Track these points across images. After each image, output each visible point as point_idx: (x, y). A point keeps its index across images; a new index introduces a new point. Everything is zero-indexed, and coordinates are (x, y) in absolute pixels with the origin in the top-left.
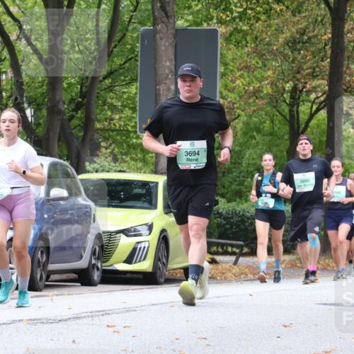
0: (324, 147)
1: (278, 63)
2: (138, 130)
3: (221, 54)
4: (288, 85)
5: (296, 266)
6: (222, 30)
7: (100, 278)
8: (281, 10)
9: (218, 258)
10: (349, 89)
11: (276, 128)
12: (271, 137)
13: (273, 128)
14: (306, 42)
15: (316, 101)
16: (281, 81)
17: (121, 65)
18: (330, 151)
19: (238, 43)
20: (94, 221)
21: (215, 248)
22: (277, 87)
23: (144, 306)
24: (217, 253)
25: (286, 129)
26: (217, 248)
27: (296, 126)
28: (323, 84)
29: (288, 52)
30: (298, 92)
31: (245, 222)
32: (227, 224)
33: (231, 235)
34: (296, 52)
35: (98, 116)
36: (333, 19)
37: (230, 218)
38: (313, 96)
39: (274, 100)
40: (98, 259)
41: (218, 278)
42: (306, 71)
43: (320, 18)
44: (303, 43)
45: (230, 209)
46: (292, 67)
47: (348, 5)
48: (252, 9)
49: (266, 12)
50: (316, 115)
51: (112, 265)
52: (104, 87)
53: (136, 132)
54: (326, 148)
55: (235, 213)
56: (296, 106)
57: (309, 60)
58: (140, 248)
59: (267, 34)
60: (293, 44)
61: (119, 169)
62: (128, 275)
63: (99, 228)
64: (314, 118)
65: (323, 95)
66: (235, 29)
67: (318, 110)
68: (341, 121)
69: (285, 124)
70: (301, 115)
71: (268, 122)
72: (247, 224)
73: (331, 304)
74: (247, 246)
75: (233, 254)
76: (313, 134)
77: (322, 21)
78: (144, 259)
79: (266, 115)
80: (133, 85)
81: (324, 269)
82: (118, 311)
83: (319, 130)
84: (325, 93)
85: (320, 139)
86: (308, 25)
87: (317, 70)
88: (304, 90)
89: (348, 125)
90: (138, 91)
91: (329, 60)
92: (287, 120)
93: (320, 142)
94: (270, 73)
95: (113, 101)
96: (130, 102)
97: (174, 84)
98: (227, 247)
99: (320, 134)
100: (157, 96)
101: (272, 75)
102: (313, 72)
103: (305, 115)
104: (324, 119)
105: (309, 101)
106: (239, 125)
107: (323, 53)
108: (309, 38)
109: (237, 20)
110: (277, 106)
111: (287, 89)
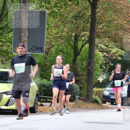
0: (87, 59)
1: (70, 25)
2: (12, 51)
3: (47, 21)
4: (73, 34)
5: (75, 107)
6: (47, 12)
8: (71, 4)
9: (43, 104)
10: (98, 36)
11: (68, 51)
12: (67, 54)
13: (67, 51)
14: (81, 17)
15: (85, 40)
16: (71, 32)
17: (6, 25)
18: (90, 60)
19: (54, 16)
21: (42, 100)
22: (69, 35)
23: (12, 123)
24: (43, 102)
25: (72, 51)
26: (43, 99)
27: (76, 50)
28: (88, 33)
29: (74, 20)
30: (77, 37)
32: (47, 90)
33: (49, 94)
34: (77, 21)
36: (92, 8)
37: (49, 87)
38: (83, 38)
39: (68, 40)
41: (43, 112)
42: (80, 28)
43: (86, 7)
44: (80, 17)
45: (49, 83)
46: (75, 26)
47: (98, 2)
48: (59, 3)
49: (65, 5)
50: (85, 46)
53: (11, 52)
54: (88, 59)
56: (76, 43)
57: (82, 24)
58: (12, 100)
59: (65, 13)
60: (76, 17)
61: (4, 67)
62: (6, 111)
64: (84, 47)
65: (87, 38)
66: (52, 11)
67: (85, 44)
68: (94, 48)
69: (72, 49)
70: (78, 46)
71: (66, 49)
73: (88, 122)
76: (83, 53)
77: (87, 8)
78: (13, 104)
79: (64, 46)
80: (10, 33)
81: (86, 108)
82: (1, 126)
83: (86, 52)
84: (88, 37)
85: (86, 55)
86: (82, 10)
87: (85, 28)
88: (80, 36)
89: (97, 50)
90: (13, 35)
91: (90, 24)
92: (73, 48)
93: (86, 57)
94: (66, 29)
95: (2, 39)
96: (9, 40)
97: (28, 33)
98: (47, 99)
99: (86, 53)
100: (21, 38)
101: (67, 30)
102: (84, 29)
103: (80, 46)
104: (88, 48)
105: (82, 40)
106: (53, 50)
107: (88, 21)
108: (82, 15)
109: (53, 8)
110: (69, 42)
111: (73, 35)
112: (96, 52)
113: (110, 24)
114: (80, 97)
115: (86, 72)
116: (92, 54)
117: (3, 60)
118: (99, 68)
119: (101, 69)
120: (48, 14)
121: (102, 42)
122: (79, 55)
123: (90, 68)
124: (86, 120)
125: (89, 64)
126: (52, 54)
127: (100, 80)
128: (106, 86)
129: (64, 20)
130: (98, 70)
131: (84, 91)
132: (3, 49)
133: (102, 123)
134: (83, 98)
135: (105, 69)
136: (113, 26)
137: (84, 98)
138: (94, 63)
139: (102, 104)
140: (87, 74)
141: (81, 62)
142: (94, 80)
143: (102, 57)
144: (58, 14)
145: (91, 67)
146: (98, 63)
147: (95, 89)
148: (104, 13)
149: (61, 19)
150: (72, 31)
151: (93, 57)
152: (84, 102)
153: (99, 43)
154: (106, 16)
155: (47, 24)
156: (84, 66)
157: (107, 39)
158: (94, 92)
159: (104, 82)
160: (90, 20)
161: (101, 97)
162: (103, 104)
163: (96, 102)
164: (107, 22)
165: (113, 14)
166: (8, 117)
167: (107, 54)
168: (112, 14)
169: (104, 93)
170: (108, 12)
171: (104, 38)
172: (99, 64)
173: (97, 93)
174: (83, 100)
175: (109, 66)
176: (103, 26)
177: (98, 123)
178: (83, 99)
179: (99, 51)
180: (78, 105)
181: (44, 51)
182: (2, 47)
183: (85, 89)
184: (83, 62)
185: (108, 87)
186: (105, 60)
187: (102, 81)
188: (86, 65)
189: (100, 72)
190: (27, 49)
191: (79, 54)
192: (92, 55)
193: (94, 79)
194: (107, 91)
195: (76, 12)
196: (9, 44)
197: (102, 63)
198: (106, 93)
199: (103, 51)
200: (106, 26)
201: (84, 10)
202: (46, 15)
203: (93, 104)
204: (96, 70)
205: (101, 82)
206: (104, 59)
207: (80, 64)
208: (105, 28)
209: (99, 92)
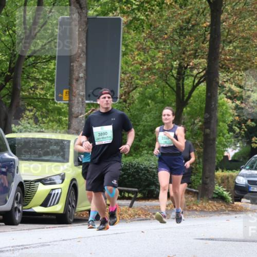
0: (203, 112)
1: (168, 45)
2: (55, 98)
3: (123, 38)
4: (175, 63)
6: (124, 19)
7: (20, 219)
8: (171, 4)
10: (224, 66)
11: (165, 97)
12: (163, 104)
13: (163, 97)
14: (191, 29)
15: (198, 75)
16: (169, 60)
18: (208, 116)
19: (136, 29)
20: (17, 172)
22: (166, 65)
23: (56, 241)
25: (174, 97)
27: (181, 95)
28: (204, 62)
29: (176, 37)
30: (183, 69)
31: (139, 172)
32: (124, 174)
33: (128, 183)
34: (182, 38)
35: (23, 87)
36: (212, 11)
37: (127, 170)
38: (195, 72)
39: (164, 75)
40: (19, 203)
42: (189, 53)
43: (201, 10)
44: (189, 30)
45: (127, 162)
46: (179, 50)
48: (147, 2)
49: (159, 5)
50: (198, 87)
51: (31, 208)
52: (28, 64)
53: (53, 99)
54: (205, 113)
55: (132, 165)
56: (181, 80)
57: (192, 43)
58: (54, 194)
59: (160, 23)
60: (181, 31)
61: (38, 130)
62: (46, 216)
63: (21, 178)
64: (196, 89)
65: (203, 71)
66: (135, 18)
67: (199, 83)
68: (217, 92)
69: (173, 94)
70: (185, 87)
71: (160, 93)
72: (141, 174)
73: (207, 239)
74: (140, 192)
75: (129, 198)
76: (195, 102)
77: (203, 12)
78: (57, 203)
79: (158, 87)
80: (52, 62)
81: (202, 211)
82: (35, 245)
83: (200, 99)
84: (205, 69)
85: (200, 105)
86: (192, 15)
87: (199, 51)
88: (188, 67)
89: (222, 95)
90: (56, 67)
91: (208, 43)
92: (174, 91)
93: (201, 108)
94: (160, 54)
95: (35, 75)
96: (49, 76)
97: (85, 61)
98: (124, 193)
99: (200, 102)
100: (71, 71)
101: (161, 56)
102: (196, 53)
103: (189, 87)
104: (204, 91)
105: (192, 76)
106: (136, 95)
107: (203, 38)
108: (193, 26)
109: (136, 11)
110: (166, 80)
111: (175, 66)
112: (221, 99)
113: (248, 43)
114: (189, 189)
115: (201, 139)
116: (213, 103)
117: (38, 116)
118: (226, 131)
119: (231, 133)
120: (125, 23)
121: (232, 79)
122: (187, 106)
123: (208, 131)
124: (202, 235)
125: (207, 123)
126: (133, 103)
127: (228, 154)
128: (242, 167)
129: (157, 35)
130: (225, 134)
131: (197, 176)
132: (36, 94)
133: (234, 241)
134: (194, 190)
135: (240, 132)
136: (255, 47)
137: (197, 191)
138: (217, 121)
139: (233, 203)
140: (203, 142)
141: (190, 118)
142: (218, 155)
143: (233, 109)
144: (145, 25)
145: (210, 129)
146: (224, 122)
147: (219, 173)
148: (236, 22)
149: (151, 35)
150: (172, 58)
151: (215, 109)
152: (198, 199)
153: (227, 81)
154: (240, 26)
155: (123, 44)
156: (196, 127)
157: (243, 73)
158: (217, 178)
159: (236, 158)
160: (209, 36)
161: (230, 188)
162: (236, 203)
163: (221, 198)
164: (242, 40)
165: (255, 23)
166: (47, 228)
167: (242, 103)
168: (251, 24)
169: (237, 181)
170: (244, 19)
172: (227, 122)
173: (223, 180)
174: (196, 195)
175: (247, 126)
176: (235, 48)
177: (226, 241)
178: (195, 192)
179: (227, 97)
181: (117, 98)
182: (34, 91)
183: (200, 172)
184: (195, 120)
185: (245, 168)
186: (238, 116)
187: (232, 158)
188: (201, 125)
189: (228, 139)
190: (84, 93)
191: (187, 104)
192: (212, 106)
193: (216, 152)
194: (243, 176)
195: (180, 21)
196: (48, 83)
197: (232, 122)
198: (242, 181)
199: (235, 97)
200: (240, 47)
201: (197, 16)
202: (122, 27)
203: (215, 203)
204: (221, 134)
205: (230, 159)
206: (236, 113)
207: (189, 124)
208: (238, 50)
209: (228, 178)
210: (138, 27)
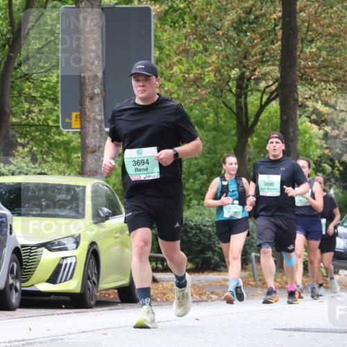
1: (221, 46)
2: (60, 125)
3: (156, 36)
4: (234, 72)
5: (249, 284)
6: (155, 9)
7: (19, 302)
10: (304, 76)
11: (221, 122)
13: (218, 122)
14: (252, 23)
15: (267, 90)
16: (226, 68)
19: (174, 23)
20: (11, 233)
21: (154, 264)
23: (72, 334)
25: (233, 123)
26: (156, 264)
27: (244, 119)
28: (275, 71)
29: (232, 33)
30: (245, 80)
31: (188, 232)
34: (242, 34)
35: (13, 109)
38: (263, 85)
39: (218, 90)
40: (16, 278)
41: (158, 299)
42: (255, 58)
44: (250, 23)
46: (238, 52)
50: (268, 107)
51: (33, 285)
52: (19, 75)
53: (58, 127)
56: (243, 97)
57: (257, 44)
58: (66, 264)
60: (238, 25)
61: (38, 171)
62: (53, 297)
63: (17, 241)
64: (265, 110)
65: (274, 83)
66: (171, 7)
67: (269, 101)
68: (296, 113)
69: (232, 117)
70: (249, 107)
71: (212, 115)
72: (190, 235)
73: (291, 330)
76: (264, 128)
78: (71, 278)
79: (209, 107)
80: (53, 73)
82: (41, 340)
84: (277, 81)
86: (255, 3)
87: (267, 54)
88: (253, 78)
89: (304, 118)
90: (60, 79)
91: (280, 43)
92: (233, 112)
100: (82, 85)
102: (263, 58)
103: (254, 106)
104: (277, 112)
105: (258, 90)
107: (274, 36)
108: (257, 18)
110: (221, 97)
111: (232, 76)
112: (302, 124)
113: (337, 41)
116: (291, 130)
117: (35, 153)
121: (316, 96)
122: (254, 134)
124: (285, 323)
129: (204, 32)
132: (33, 119)
133: (331, 332)
135: (332, 172)
141: (258, 152)
143: (320, 139)
144: (186, 18)
148: (319, 11)
150: (228, 65)
151: (295, 138)
153: (310, 98)
154: (325, 18)
155: (155, 46)
157: (332, 86)
160: (281, 32)
164: (329, 37)
166: (58, 314)
168: (342, 14)
170: (332, 8)
171: (323, 83)
172: (312, 157)
175: (343, 164)
176: (319, 49)
179: (310, 122)
180: (258, 278)
185: (342, 225)
190: (103, 117)
191: (253, 132)
192: (289, 134)
196: (49, 103)
197: (319, 157)
199: (323, 121)
200: (327, 48)
202: (153, 20)
206: (326, 143)
208: (324, 53)
210: (177, 21)
